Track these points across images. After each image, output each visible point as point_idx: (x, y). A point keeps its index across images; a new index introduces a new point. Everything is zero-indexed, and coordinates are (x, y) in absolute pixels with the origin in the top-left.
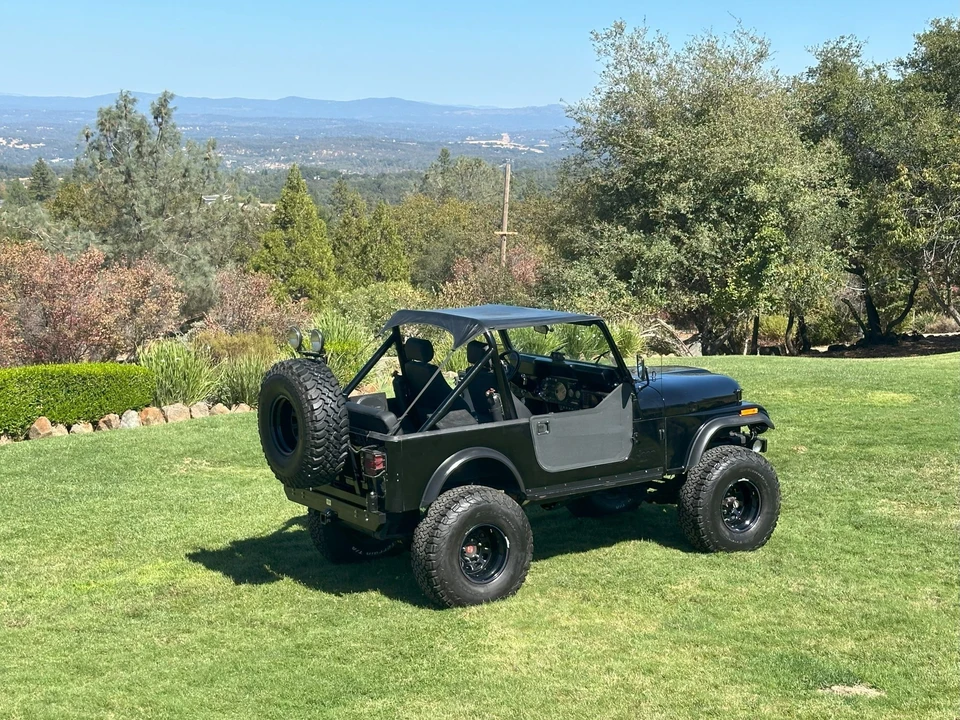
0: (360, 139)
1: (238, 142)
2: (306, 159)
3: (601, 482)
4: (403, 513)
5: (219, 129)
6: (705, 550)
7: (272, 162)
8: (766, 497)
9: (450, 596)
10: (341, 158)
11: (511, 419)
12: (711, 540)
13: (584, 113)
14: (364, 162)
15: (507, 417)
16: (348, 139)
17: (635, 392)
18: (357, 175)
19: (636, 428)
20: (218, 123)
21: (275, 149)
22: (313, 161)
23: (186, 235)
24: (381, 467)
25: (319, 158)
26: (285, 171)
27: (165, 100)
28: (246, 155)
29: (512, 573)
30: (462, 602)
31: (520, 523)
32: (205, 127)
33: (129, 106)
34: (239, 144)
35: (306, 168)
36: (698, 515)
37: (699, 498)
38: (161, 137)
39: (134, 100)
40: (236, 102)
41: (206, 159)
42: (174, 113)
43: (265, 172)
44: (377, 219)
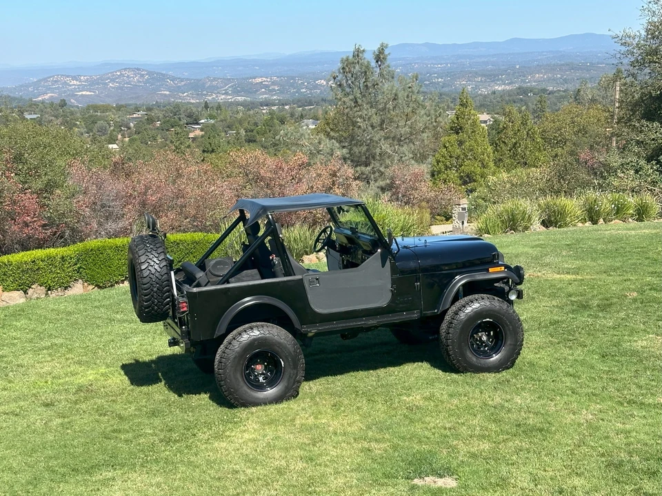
0: (562, 65)
1: (476, 73)
2: (523, 81)
3: (365, 321)
4: (201, 341)
5: (464, 65)
6: (457, 371)
7: (500, 85)
8: (508, 332)
9: (236, 399)
10: (549, 79)
11: (290, 275)
12: (461, 364)
13: (627, 39)
14: (566, 81)
15: (285, 275)
16: (554, 65)
17: (392, 256)
18: (560, 91)
19: (393, 282)
20: (463, 60)
21: (502, 75)
22: (529, 82)
23: (399, 140)
24: (185, 309)
25: (532, 81)
26: (508, 91)
27: (382, 49)
28: (481, 81)
29: (286, 384)
30: (247, 403)
31: (292, 350)
32: (454, 63)
33: (360, 55)
34: (476, 74)
35: (523, 88)
36: (448, 346)
37: (449, 333)
38: (381, 75)
39: (364, 51)
40: (476, 45)
41: (410, 88)
42: (388, 57)
43: (494, 93)
44: (524, 124)
